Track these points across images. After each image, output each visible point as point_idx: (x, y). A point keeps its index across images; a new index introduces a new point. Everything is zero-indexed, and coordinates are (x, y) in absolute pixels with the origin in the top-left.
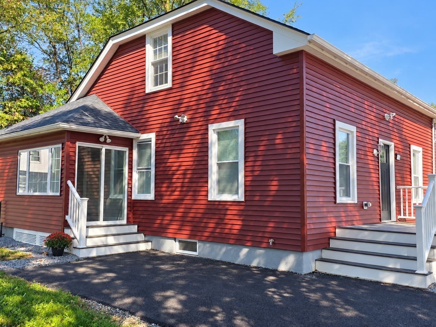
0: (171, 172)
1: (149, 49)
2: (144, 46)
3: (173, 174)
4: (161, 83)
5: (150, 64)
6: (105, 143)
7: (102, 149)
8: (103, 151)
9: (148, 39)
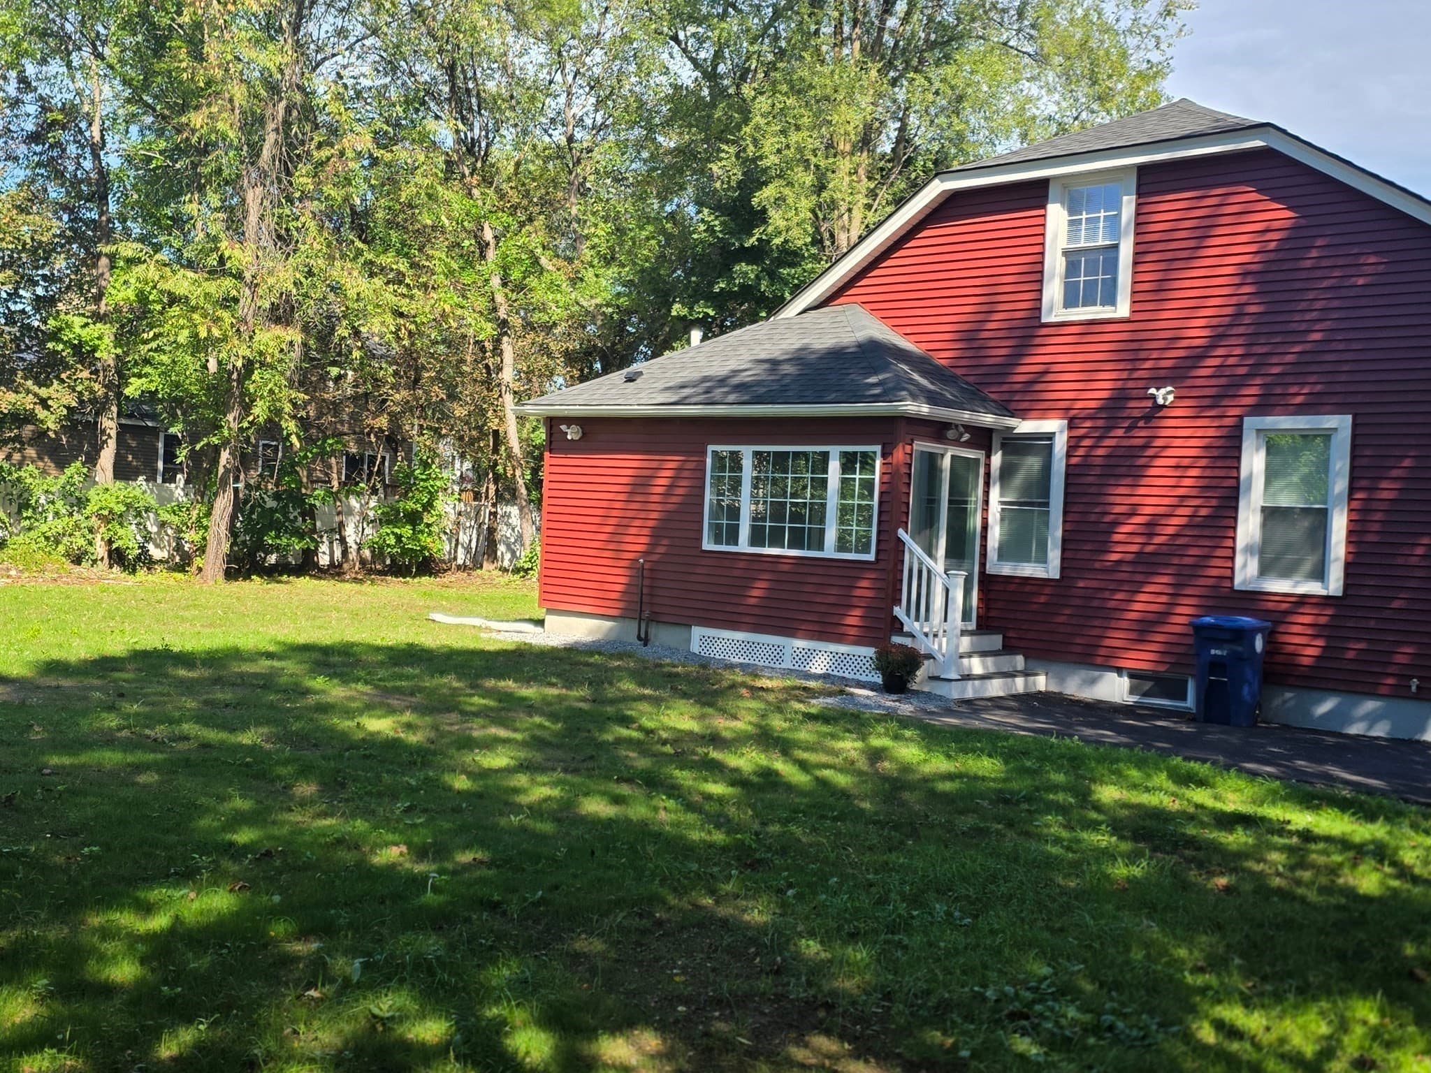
0: (1108, 519)
1: (1056, 215)
2: (1044, 207)
3: (1117, 524)
4: (1089, 301)
5: (1060, 253)
6: (957, 442)
7: (942, 455)
8: (946, 463)
9: (1053, 190)
